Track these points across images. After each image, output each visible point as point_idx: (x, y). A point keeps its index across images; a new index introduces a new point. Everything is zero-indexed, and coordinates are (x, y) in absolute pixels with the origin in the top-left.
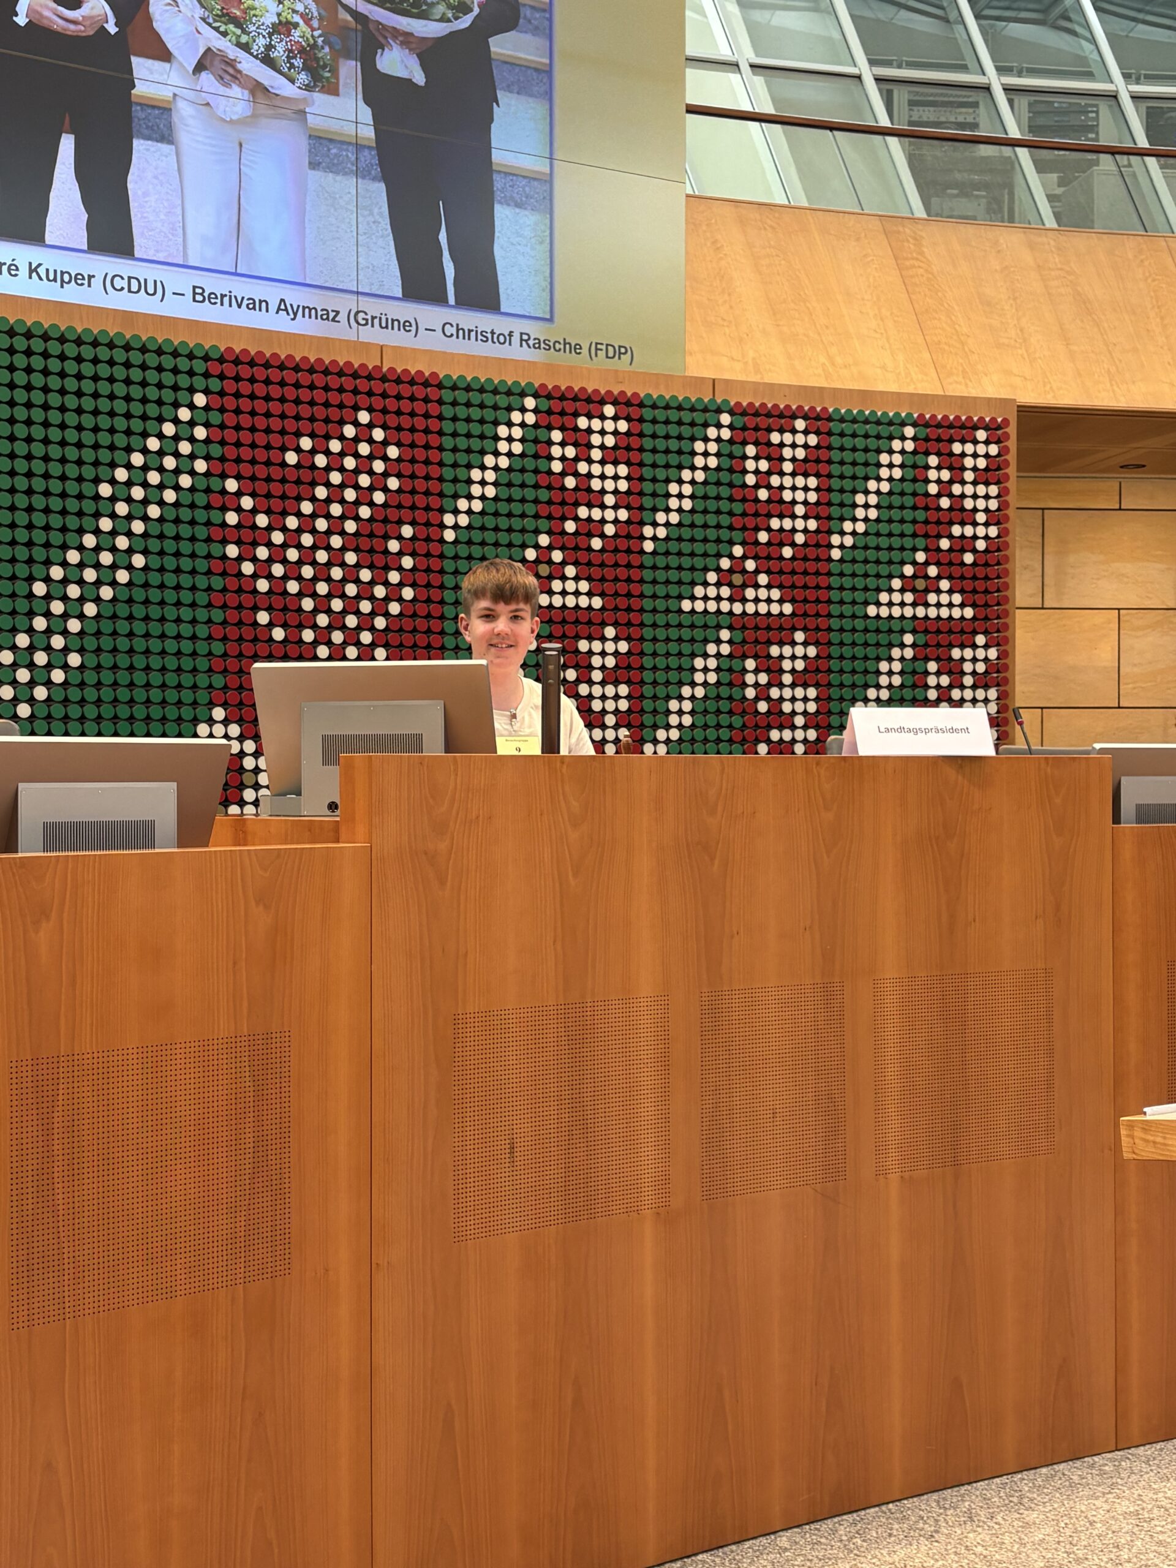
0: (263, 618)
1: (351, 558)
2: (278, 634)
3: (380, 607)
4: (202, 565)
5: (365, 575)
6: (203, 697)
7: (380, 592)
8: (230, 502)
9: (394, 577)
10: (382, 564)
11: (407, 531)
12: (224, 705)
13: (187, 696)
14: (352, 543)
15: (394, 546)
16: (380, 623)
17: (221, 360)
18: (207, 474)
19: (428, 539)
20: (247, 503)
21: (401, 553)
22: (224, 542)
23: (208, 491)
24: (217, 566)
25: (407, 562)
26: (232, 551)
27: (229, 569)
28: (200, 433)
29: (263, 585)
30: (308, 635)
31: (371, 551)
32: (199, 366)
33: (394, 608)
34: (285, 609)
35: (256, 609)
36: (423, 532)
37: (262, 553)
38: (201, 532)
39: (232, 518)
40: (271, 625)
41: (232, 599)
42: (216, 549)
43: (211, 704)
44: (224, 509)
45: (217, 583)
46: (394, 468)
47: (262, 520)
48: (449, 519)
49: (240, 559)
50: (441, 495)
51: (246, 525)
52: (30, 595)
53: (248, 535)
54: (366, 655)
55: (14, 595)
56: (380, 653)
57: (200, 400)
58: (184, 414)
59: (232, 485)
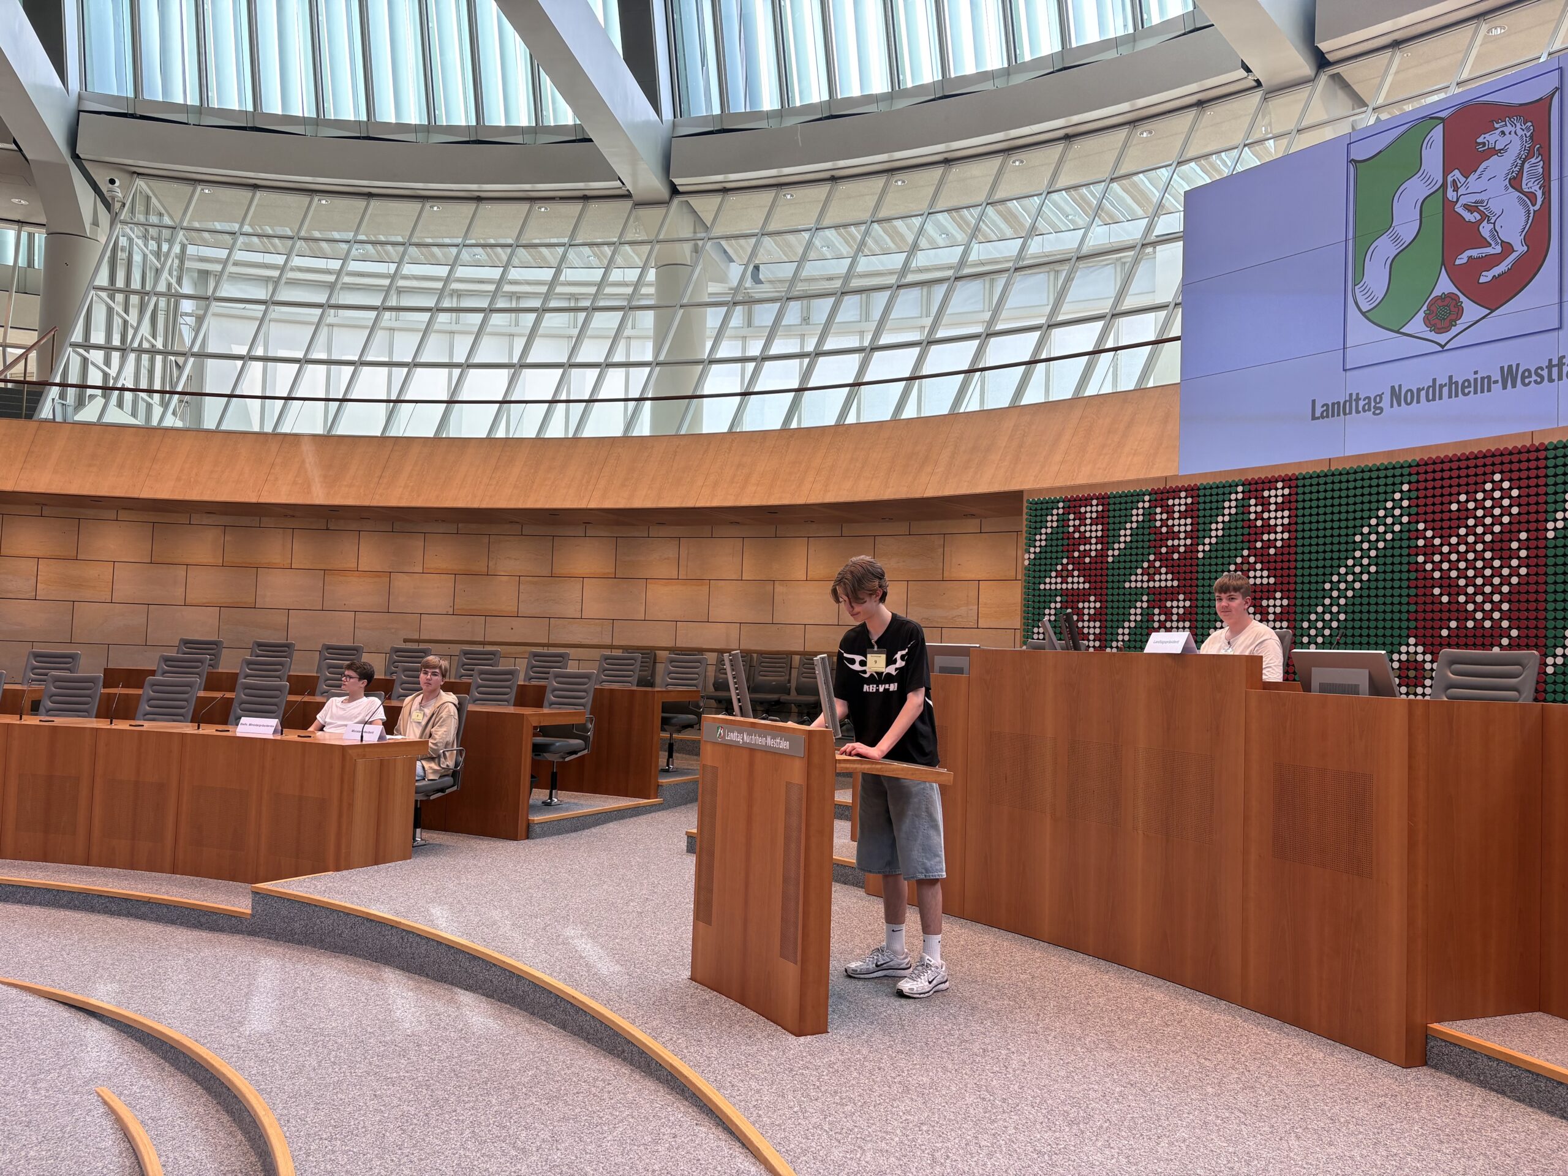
0: (1437, 591)
1: (1488, 555)
2: (1445, 599)
3: (1505, 580)
4: (1405, 568)
5: (1497, 563)
6: (1404, 633)
7: (1506, 572)
8: (1420, 535)
9: (1515, 563)
10: (1506, 556)
11: (1523, 536)
12: (1415, 637)
13: (1396, 632)
14: (1489, 547)
15: (1515, 545)
16: (1505, 589)
17: (1418, 465)
18: (1409, 523)
19: (1537, 539)
20: (1429, 534)
21: (1519, 549)
22: (1417, 555)
23: (1409, 531)
24: (1413, 567)
25: (1523, 553)
26: (1421, 559)
27: (1419, 568)
28: (1405, 503)
29: (1437, 574)
30: (1462, 599)
31: (1501, 549)
32: (1406, 471)
33: (1515, 580)
34: (1450, 586)
35: (1433, 587)
36: (1534, 535)
37: (1437, 558)
38: (1405, 552)
39: (1421, 543)
40: (1441, 595)
41: (1421, 583)
42: (1412, 559)
43: (1408, 636)
44: (1417, 538)
45: (1413, 575)
46: (1515, 502)
47: (1437, 541)
48: (1550, 525)
49: (1425, 562)
50: (1546, 512)
51: (1429, 544)
52: (1324, 590)
53: (1429, 550)
54: (1496, 607)
55: (1317, 590)
56: (1505, 606)
57: (1406, 487)
58: (1397, 496)
59: (1421, 526)
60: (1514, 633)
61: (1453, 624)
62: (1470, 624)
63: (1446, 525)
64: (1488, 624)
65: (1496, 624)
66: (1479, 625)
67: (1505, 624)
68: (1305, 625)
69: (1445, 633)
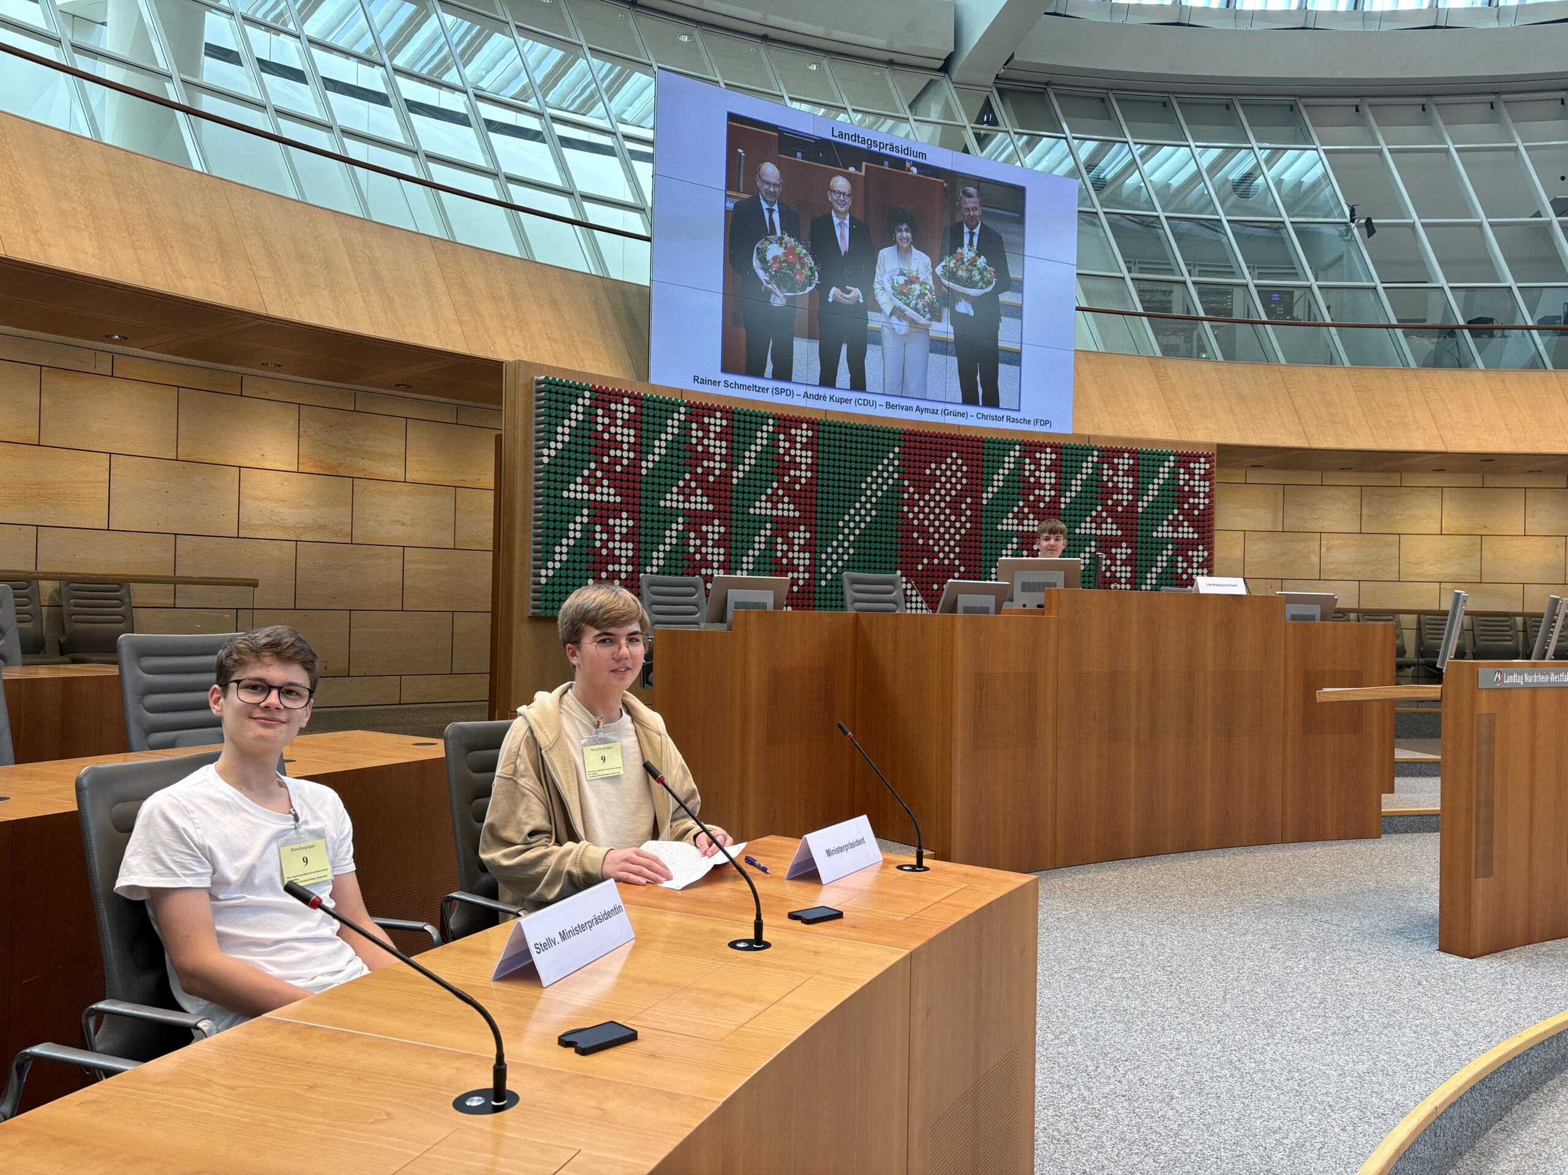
0: (915, 535)
1: (948, 511)
2: (921, 541)
3: (957, 531)
4: (895, 514)
5: (953, 518)
6: (894, 566)
7: (958, 525)
8: (905, 489)
9: (963, 519)
10: (958, 514)
11: (969, 500)
12: (901, 569)
13: (888, 566)
14: (948, 505)
15: (964, 506)
16: (957, 537)
17: (906, 434)
18: (898, 479)
20: (911, 490)
21: (966, 509)
22: (903, 505)
23: (898, 485)
24: (900, 515)
25: (969, 513)
26: (906, 509)
27: (904, 516)
28: (896, 463)
29: (916, 522)
30: (931, 542)
31: (955, 508)
32: (898, 437)
33: (963, 531)
34: (923, 532)
35: (913, 532)
36: (975, 500)
37: (916, 509)
38: (895, 502)
39: (906, 496)
40: (918, 538)
41: (905, 528)
42: (900, 508)
43: (896, 569)
44: (903, 492)
45: (900, 521)
46: (965, 475)
47: (916, 497)
48: (985, 495)
49: (908, 512)
50: (982, 486)
51: (911, 498)
52: (838, 527)
53: (912, 503)
54: (952, 550)
55: (833, 527)
56: (957, 550)
57: (897, 450)
58: (891, 456)
59: (906, 483)
60: (962, 569)
61: (925, 561)
62: (936, 561)
63: (924, 484)
64: (946, 562)
65: (952, 564)
66: (941, 563)
67: (957, 562)
68: (824, 556)
69: (920, 567)
